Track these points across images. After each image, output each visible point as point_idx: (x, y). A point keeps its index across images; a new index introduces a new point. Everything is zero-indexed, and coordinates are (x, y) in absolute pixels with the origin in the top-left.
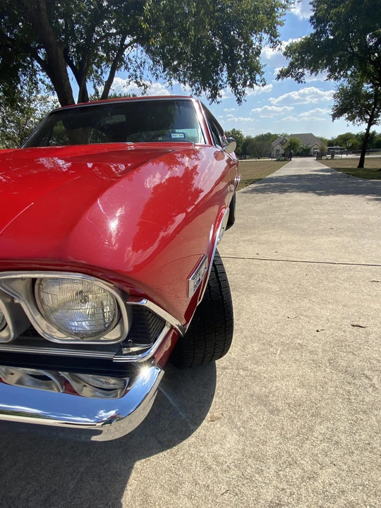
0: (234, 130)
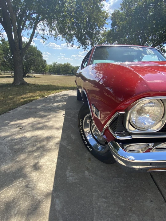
0: (68, 63)
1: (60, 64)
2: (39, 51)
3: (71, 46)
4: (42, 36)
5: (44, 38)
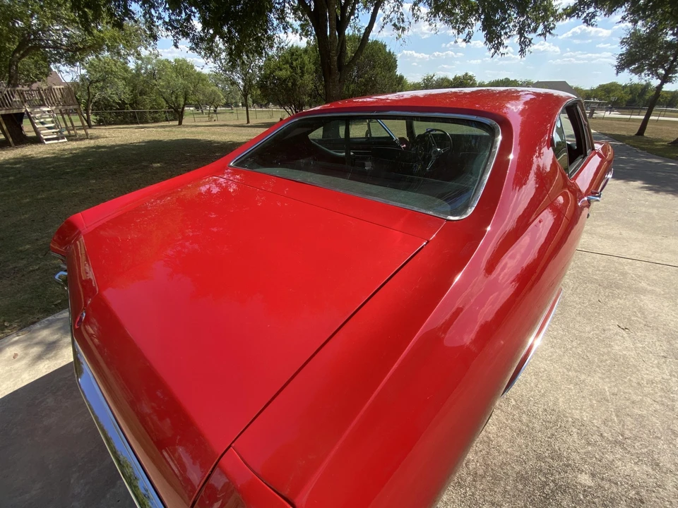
1: (442, 79)
2: (390, 52)
3: (465, 40)
4: (395, 25)
5: (398, 29)
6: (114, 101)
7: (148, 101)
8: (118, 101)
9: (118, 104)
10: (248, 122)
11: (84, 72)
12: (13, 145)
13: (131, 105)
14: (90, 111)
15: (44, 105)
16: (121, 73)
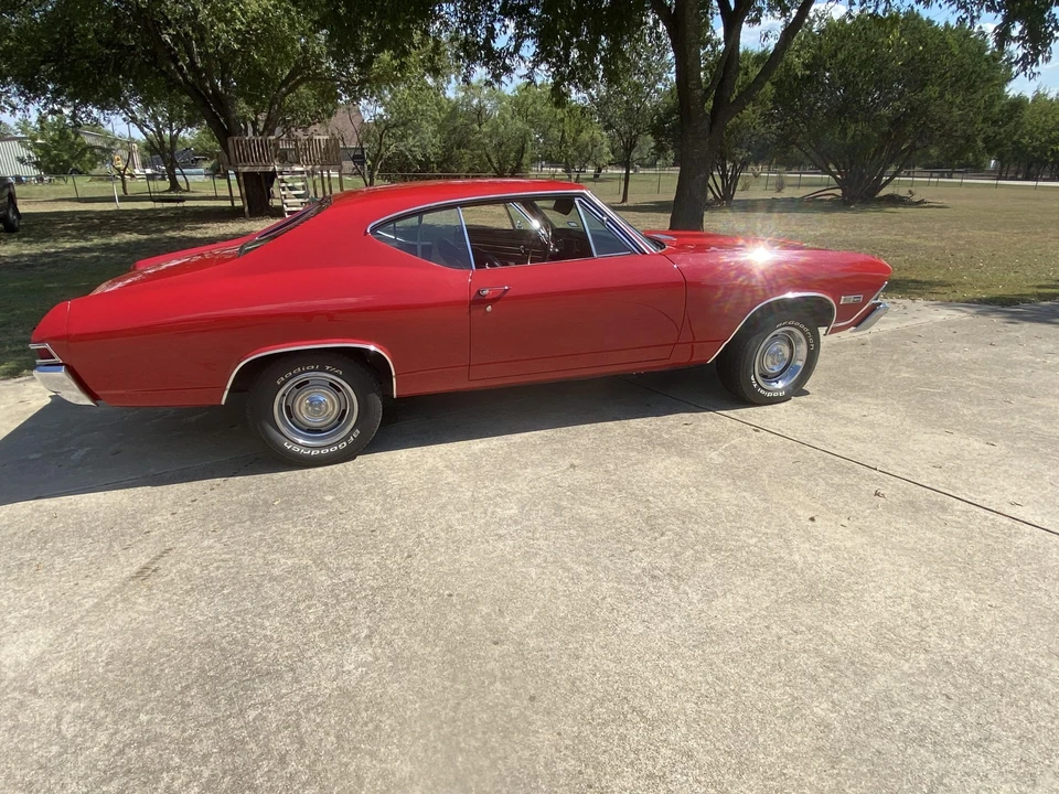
6: (414, 157)
7: (467, 157)
8: (419, 157)
9: (420, 162)
10: (625, 199)
11: (380, 110)
12: (248, 215)
13: (439, 165)
14: (376, 173)
15: (298, 163)
16: (433, 112)
